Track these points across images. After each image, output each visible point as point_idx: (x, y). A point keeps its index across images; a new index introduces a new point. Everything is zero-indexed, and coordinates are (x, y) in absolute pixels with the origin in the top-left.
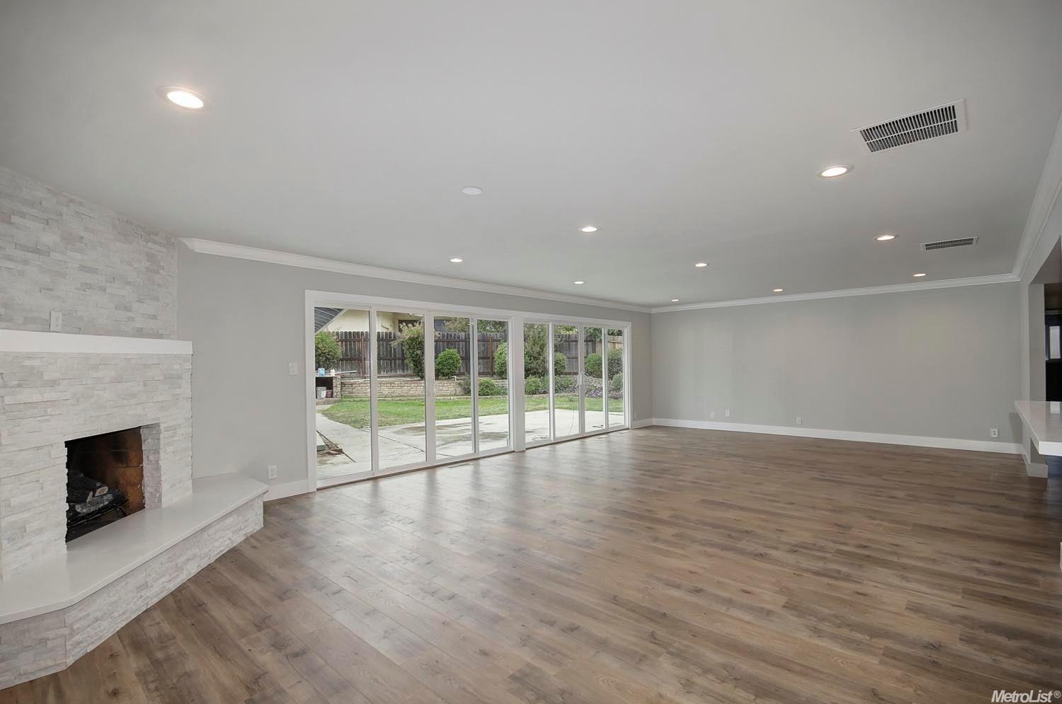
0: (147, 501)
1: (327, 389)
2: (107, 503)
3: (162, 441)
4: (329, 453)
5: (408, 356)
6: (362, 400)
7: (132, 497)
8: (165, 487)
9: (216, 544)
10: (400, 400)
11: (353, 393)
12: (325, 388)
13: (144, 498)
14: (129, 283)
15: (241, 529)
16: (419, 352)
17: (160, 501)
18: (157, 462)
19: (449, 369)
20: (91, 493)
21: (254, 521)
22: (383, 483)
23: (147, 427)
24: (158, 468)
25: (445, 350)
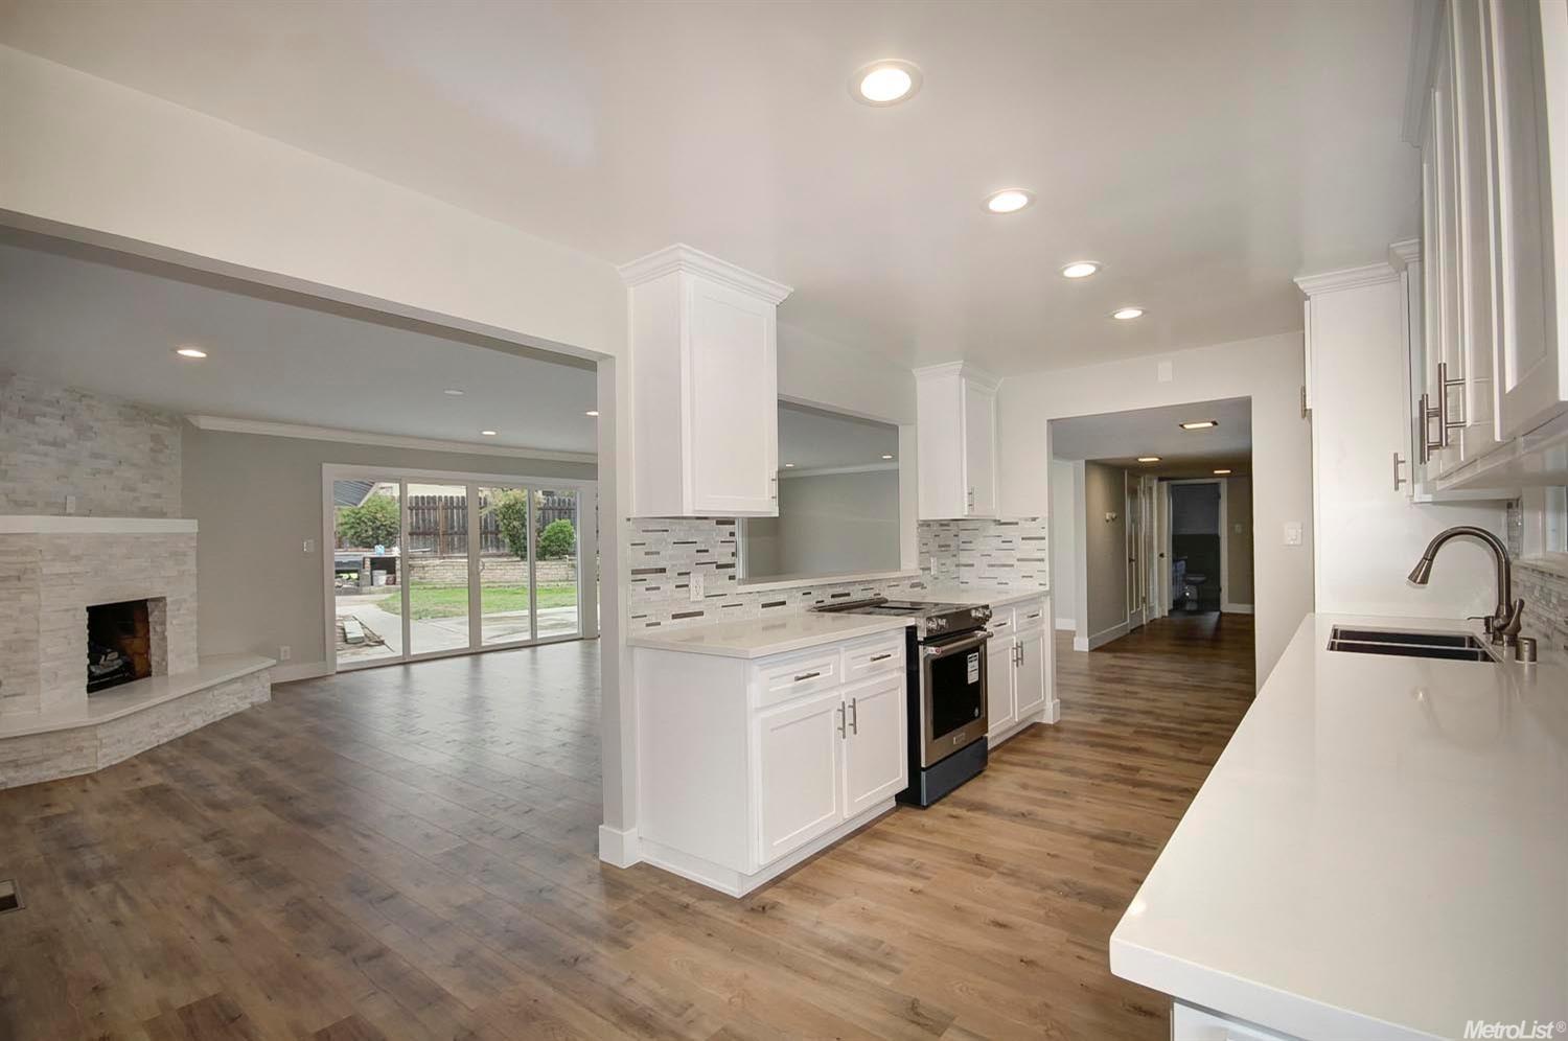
0: (154, 670)
1: (388, 573)
2: (116, 667)
3: (168, 613)
4: (368, 645)
5: (502, 528)
6: (435, 588)
7: (139, 667)
8: (170, 657)
9: (222, 705)
10: (488, 587)
11: (424, 578)
12: (385, 572)
13: (150, 666)
14: (134, 465)
15: (246, 698)
16: (516, 523)
17: (166, 669)
18: (163, 632)
19: (559, 546)
20: (103, 657)
21: (261, 694)
22: (414, 668)
23: (153, 600)
24: (164, 639)
25: (554, 521)
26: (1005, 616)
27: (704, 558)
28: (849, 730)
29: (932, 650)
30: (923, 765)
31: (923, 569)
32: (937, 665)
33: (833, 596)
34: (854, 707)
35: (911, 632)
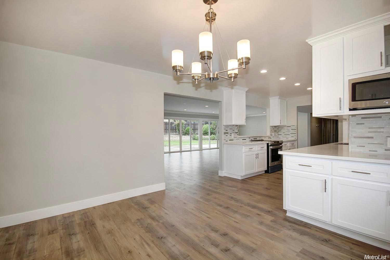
19: (189, 133)
22: (171, 154)
25: (187, 127)
26: (287, 143)
27: (234, 131)
28: (257, 158)
29: (271, 147)
30: (270, 166)
31: (271, 135)
32: (272, 150)
33: (254, 139)
34: (258, 154)
35: (268, 144)
